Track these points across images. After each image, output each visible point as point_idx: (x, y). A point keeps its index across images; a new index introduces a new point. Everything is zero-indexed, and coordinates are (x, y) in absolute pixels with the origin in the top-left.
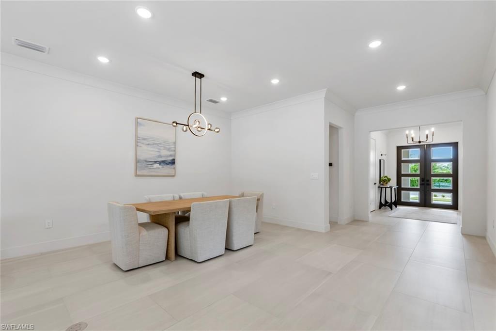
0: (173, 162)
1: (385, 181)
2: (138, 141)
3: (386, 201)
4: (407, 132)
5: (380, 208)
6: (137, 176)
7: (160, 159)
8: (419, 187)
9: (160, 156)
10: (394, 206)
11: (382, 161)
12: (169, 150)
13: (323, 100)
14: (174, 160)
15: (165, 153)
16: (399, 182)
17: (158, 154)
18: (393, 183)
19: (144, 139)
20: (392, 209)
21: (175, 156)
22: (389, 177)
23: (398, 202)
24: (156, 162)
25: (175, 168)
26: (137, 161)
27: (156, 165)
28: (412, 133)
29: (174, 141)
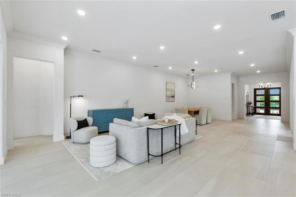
0: (174, 97)
1: (249, 104)
2: (167, 89)
3: (249, 112)
4: (259, 84)
5: (247, 115)
6: (166, 101)
7: (171, 96)
8: (264, 106)
9: (171, 95)
10: (253, 115)
11: (248, 95)
12: (173, 92)
13: (230, 75)
14: (174, 96)
15: (173, 93)
16: (255, 104)
17: (171, 94)
18: (253, 105)
19: (168, 89)
20: (252, 116)
21: (174, 94)
22: (251, 102)
23: (255, 113)
24: (170, 96)
25: (174, 99)
26: (166, 96)
27: (171, 98)
28: (262, 84)
29: (174, 89)
